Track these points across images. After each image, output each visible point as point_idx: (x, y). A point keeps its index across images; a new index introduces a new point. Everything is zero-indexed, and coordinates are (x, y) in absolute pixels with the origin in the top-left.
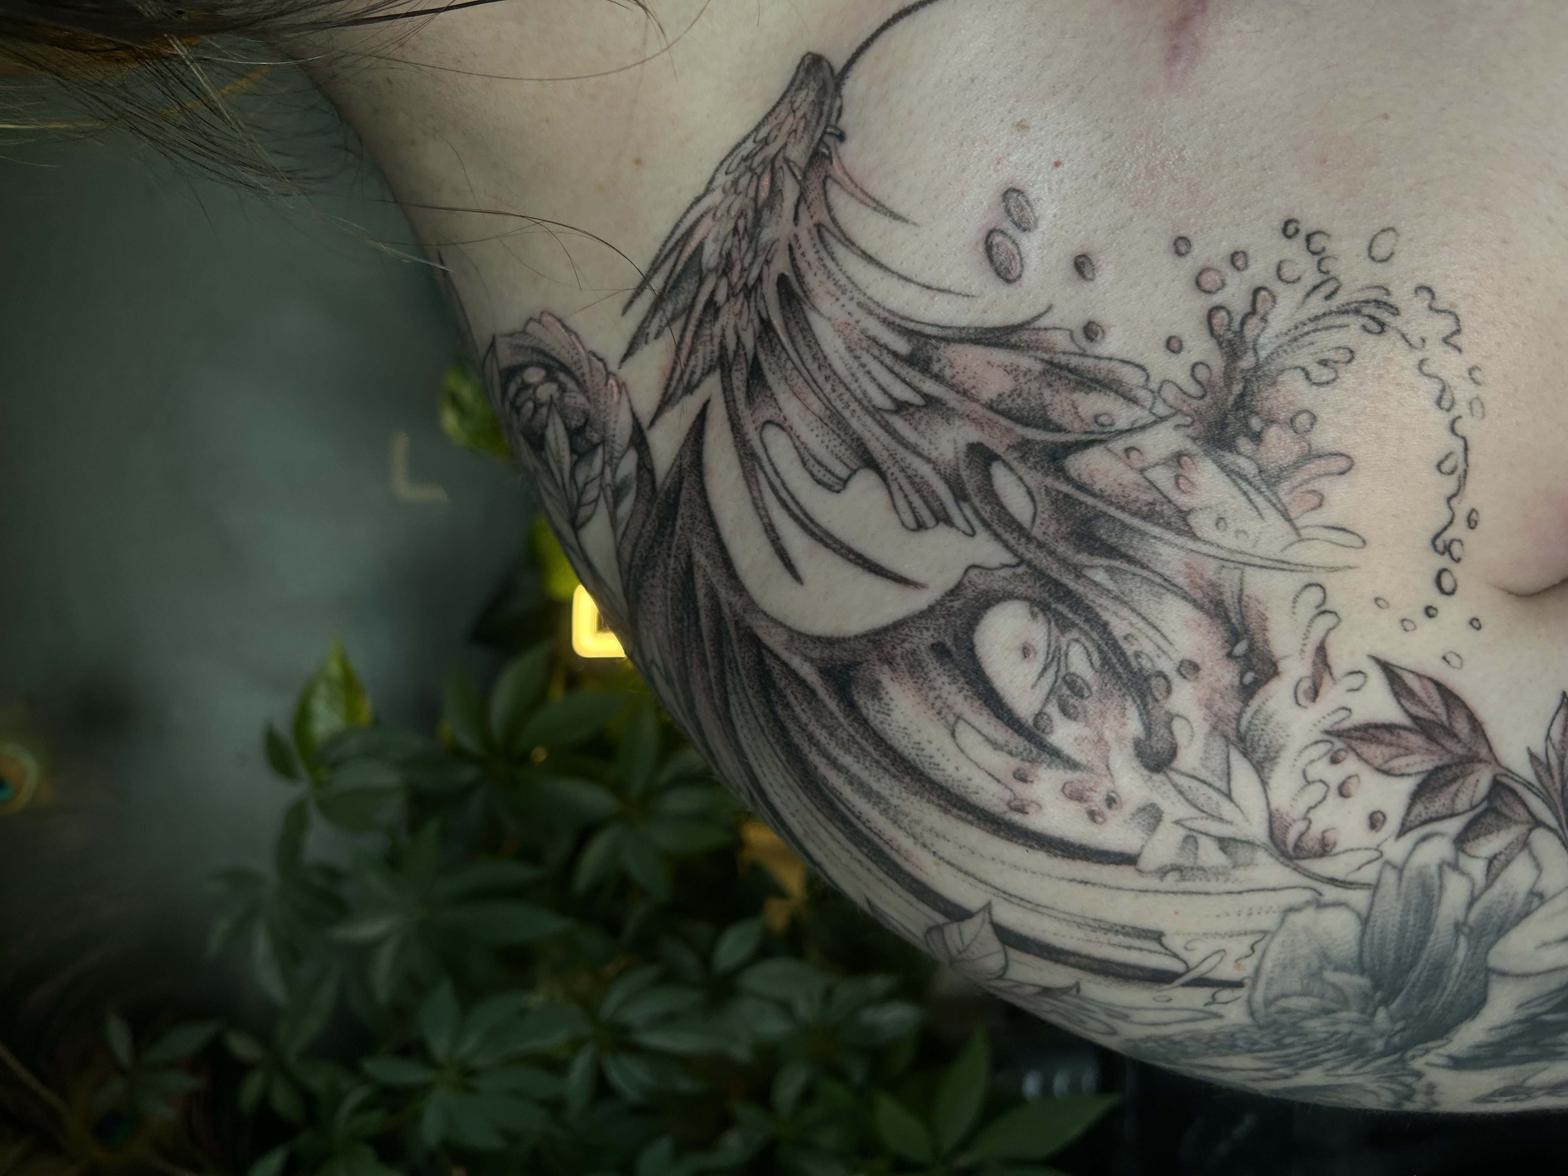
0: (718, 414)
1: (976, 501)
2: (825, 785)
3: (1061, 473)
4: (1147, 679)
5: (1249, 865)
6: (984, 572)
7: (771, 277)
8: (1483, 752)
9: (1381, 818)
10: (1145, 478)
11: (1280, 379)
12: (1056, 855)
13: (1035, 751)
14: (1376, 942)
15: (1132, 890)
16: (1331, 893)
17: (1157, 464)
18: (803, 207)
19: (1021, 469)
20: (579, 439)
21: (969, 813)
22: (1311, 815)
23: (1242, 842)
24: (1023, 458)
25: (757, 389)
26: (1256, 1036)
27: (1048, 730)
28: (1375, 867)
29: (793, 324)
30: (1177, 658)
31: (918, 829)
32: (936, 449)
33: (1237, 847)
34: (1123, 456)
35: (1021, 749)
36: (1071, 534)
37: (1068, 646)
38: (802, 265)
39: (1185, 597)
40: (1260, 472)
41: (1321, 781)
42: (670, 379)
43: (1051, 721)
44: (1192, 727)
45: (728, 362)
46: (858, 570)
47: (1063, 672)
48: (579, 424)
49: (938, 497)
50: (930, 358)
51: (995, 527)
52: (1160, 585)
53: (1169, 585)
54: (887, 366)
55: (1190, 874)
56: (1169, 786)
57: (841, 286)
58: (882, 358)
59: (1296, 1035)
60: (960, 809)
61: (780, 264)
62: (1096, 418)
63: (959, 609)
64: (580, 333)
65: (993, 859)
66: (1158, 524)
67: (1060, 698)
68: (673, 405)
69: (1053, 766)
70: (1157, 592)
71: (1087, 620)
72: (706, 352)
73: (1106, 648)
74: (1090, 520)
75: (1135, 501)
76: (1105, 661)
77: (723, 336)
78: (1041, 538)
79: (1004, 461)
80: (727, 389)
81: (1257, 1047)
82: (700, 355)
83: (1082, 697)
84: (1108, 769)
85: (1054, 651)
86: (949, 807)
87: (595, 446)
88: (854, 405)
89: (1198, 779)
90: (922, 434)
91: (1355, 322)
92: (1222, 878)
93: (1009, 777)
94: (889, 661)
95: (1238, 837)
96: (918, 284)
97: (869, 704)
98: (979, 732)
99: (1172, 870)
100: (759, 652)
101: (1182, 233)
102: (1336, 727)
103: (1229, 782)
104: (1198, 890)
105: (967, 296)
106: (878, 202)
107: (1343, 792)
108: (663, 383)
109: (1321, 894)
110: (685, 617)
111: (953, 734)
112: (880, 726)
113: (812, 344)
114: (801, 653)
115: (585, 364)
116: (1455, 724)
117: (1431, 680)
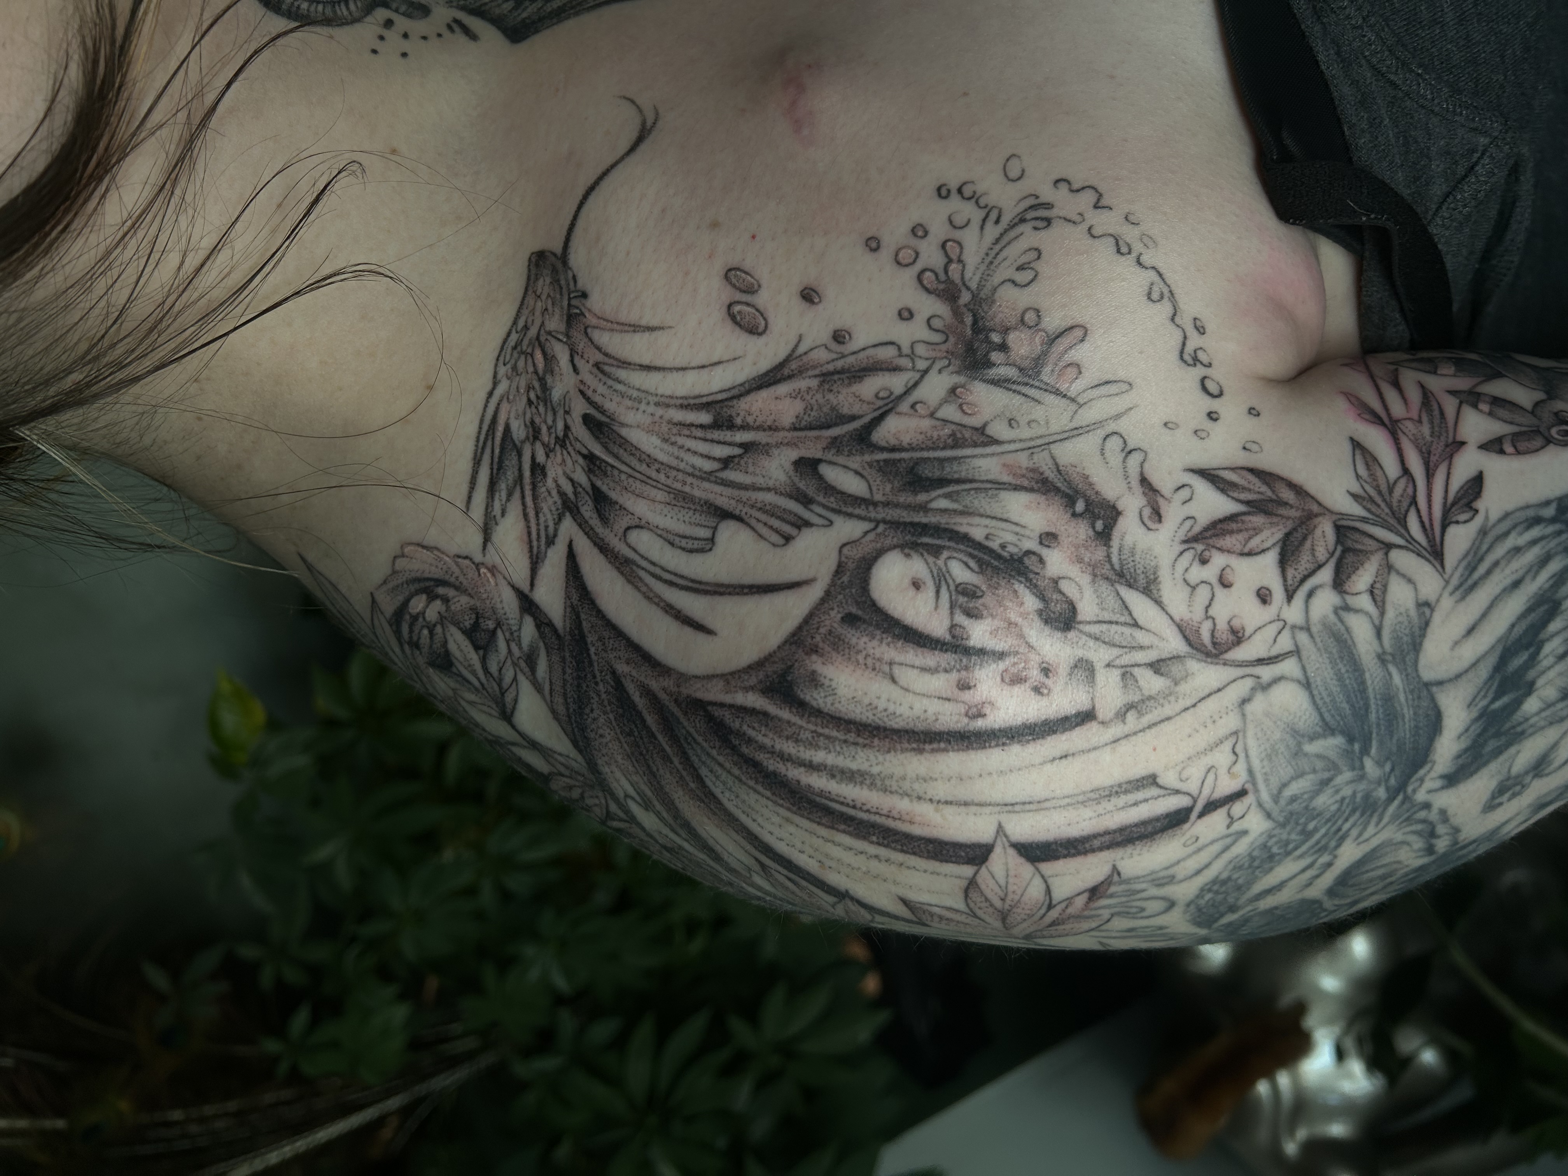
0: (583, 546)
1: (820, 499)
2: (813, 794)
3: (873, 447)
4: (1020, 561)
5: (1187, 677)
6: (853, 545)
7: (576, 421)
8: (1315, 508)
9: (1267, 592)
10: (938, 419)
12: (1028, 742)
13: (964, 659)
14: (1327, 700)
15: (1106, 744)
16: (1266, 673)
17: (941, 404)
18: (577, 359)
19: (841, 460)
20: (478, 635)
21: (939, 742)
22: (1211, 613)
23: (1170, 659)
24: (839, 452)
25: (606, 509)
26: (1284, 836)
27: (965, 636)
28: (1286, 634)
29: (611, 445)
30: (1035, 535)
31: (906, 785)
32: (770, 479)
34: (912, 412)
35: (952, 663)
36: (905, 486)
37: (946, 564)
38: (597, 399)
39: (1017, 488)
40: (1021, 371)
41: (1202, 582)
42: (530, 542)
43: (963, 628)
44: (1076, 582)
45: (572, 503)
46: (756, 598)
47: (953, 587)
48: (472, 622)
50: (731, 416)
51: (844, 509)
52: (992, 488)
53: (1000, 486)
54: (700, 439)
55: (1144, 706)
56: (1084, 638)
57: (635, 398)
58: (693, 434)
59: (1314, 819)
60: (931, 742)
61: (579, 407)
63: (849, 581)
64: (439, 546)
65: (981, 776)
66: (965, 447)
67: (961, 607)
68: (543, 562)
69: (984, 663)
70: (992, 494)
71: (950, 539)
72: (550, 504)
73: (976, 553)
74: (913, 468)
75: (939, 439)
76: (980, 562)
77: (558, 486)
78: (882, 499)
79: (825, 461)
80: (583, 524)
81: (1291, 847)
82: (545, 510)
83: (978, 598)
84: (1030, 646)
85: (938, 574)
86: (921, 746)
87: (494, 632)
88: (690, 480)
89: (1105, 622)
90: (754, 474)
91: (1026, 228)
92: (1172, 699)
93: (956, 691)
94: (815, 650)
95: (1163, 657)
96: (694, 368)
97: (815, 695)
98: (913, 667)
99: (1128, 710)
100: (706, 711)
101: (869, 235)
102: (1190, 535)
103: (1130, 614)
104: (1159, 719)
105: (735, 359)
106: (634, 326)
107: (1225, 584)
108: (526, 548)
109: (1258, 677)
110: (633, 727)
111: (893, 680)
112: (833, 708)
113: (634, 451)
114: (740, 688)
115: (454, 568)
116: (1281, 495)
117: (1243, 469)
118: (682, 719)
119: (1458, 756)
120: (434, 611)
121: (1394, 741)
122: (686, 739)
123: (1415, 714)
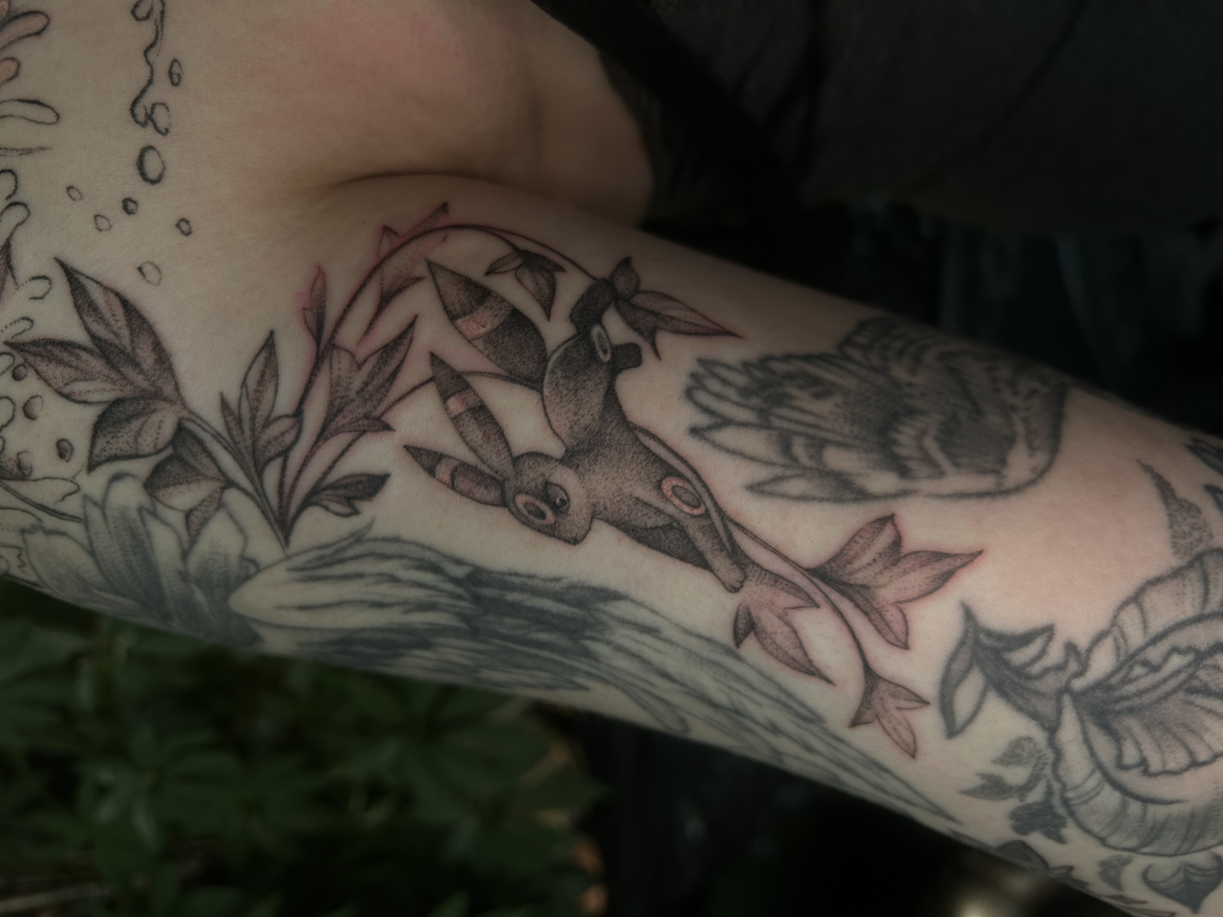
8: (168, 389)
9: (68, 446)
14: (115, 574)
16: (49, 521)
102: (17, 338)
107: (29, 414)
109: (40, 520)
116: (138, 351)
117: (117, 294)
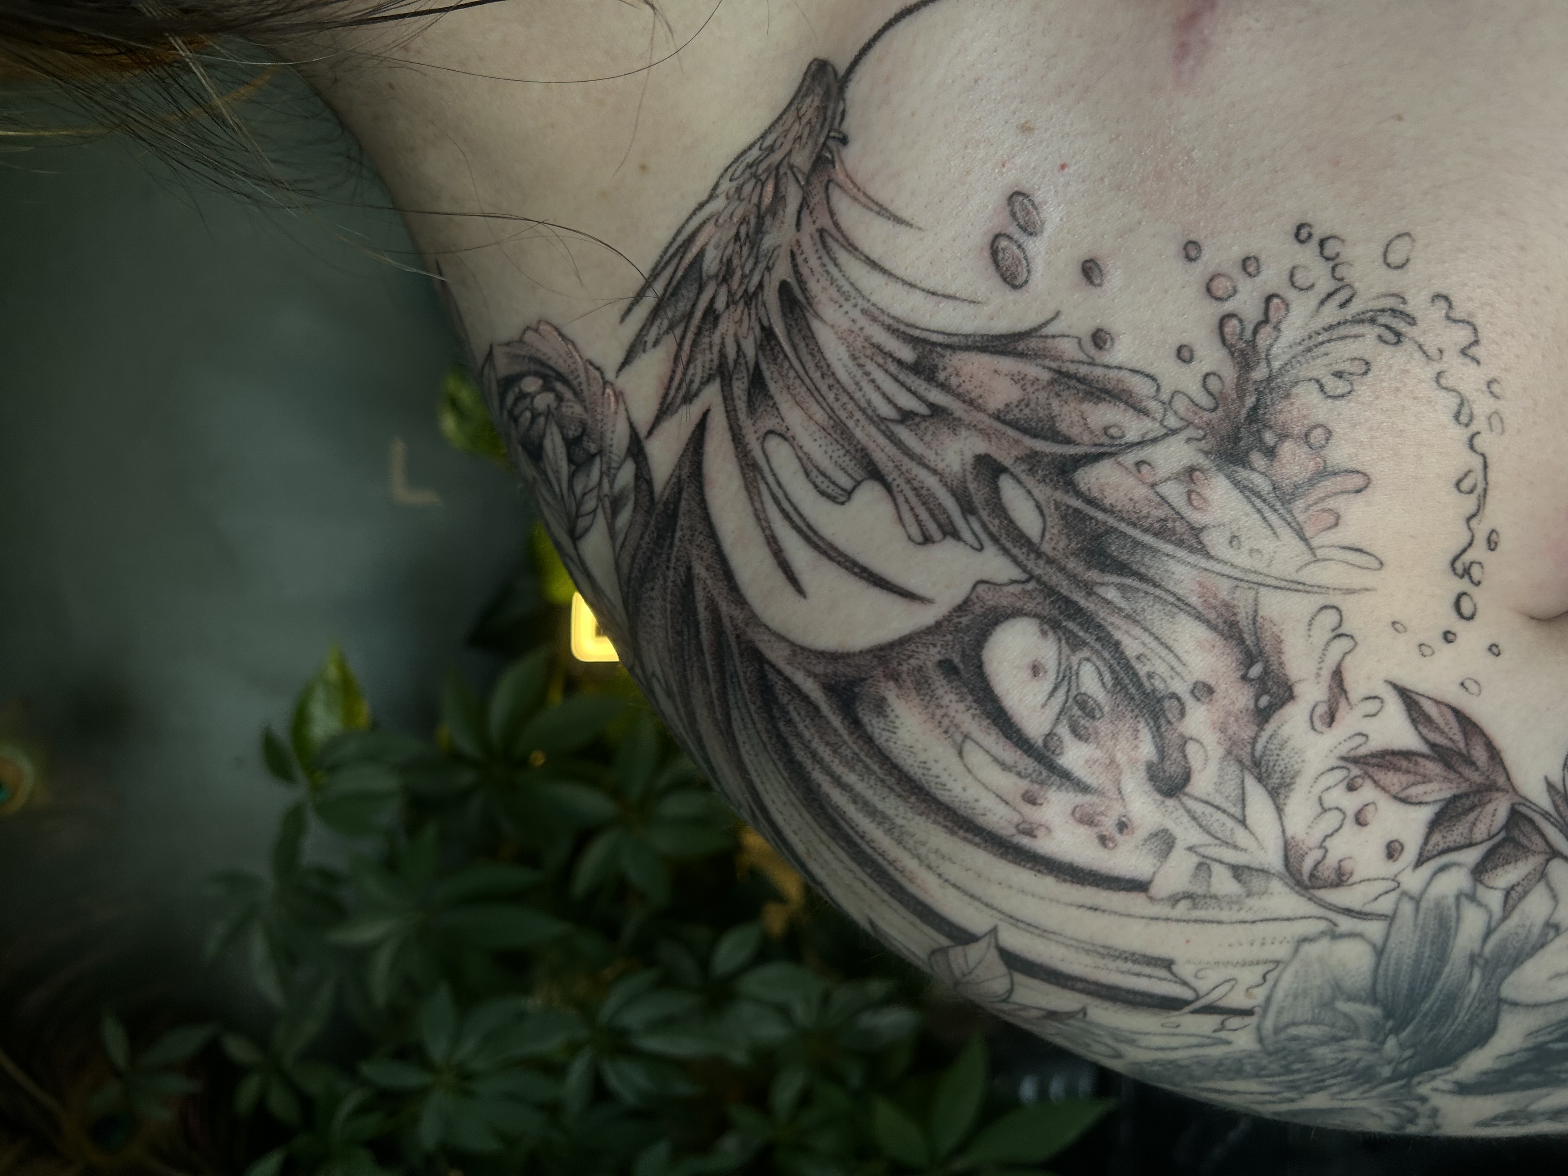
0: (718, 423)
1: (984, 514)
2: (829, 803)
3: (1071, 487)
4: (1160, 701)
5: (1263, 894)
6: (992, 587)
7: (773, 284)
8: (1501, 780)
9: (1399, 848)
10: (1157, 493)
11: (1294, 391)
12: (1065, 881)
13: (1045, 773)
14: (1391, 973)
15: (1143, 917)
16: (1346, 924)
17: (1169, 479)
18: (805, 212)
19: (1030, 482)
20: (577, 450)
21: (976, 835)
22: (1327, 844)
23: (1257, 870)
24: (1032, 471)
25: (759, 398)
26: (1264, 1061)
27: (1058, 751)
28: (1393, 897)
29: (795, 331)
30: (1191, 679)
31: (923, 850)
32: (943, 460)
33: (1252, 875)
34: (1134, 470)
35: (1030, 771)
36: (1082, 550)
37: (1079, 664)
38: (805, 271)
39: (1199, 617)
40: (1274, 488)
41: (1337, 808)
42: (669, 388)
43: (1061, 742)
44: (1206, 751)
45: (728, 371)
46: (863, 584)
47: (1074, 692)
48: (576, 434)
49: (945, 509)
50: (936, 366)
51: (1003, 541)
52: (1172, 604)
53: (1181, 604)
54: (891, 375)
55: (1203, 902)
56: (1181, 811)
57: (844, 292)
58: (887, 367)
59: (1303, 1062)
60: (966, 831)
61: (782, 271)
62: (1106, 430)
63: (967, 626)
64: (576, 341)
65: (1000, 884)
66: (1170, 541)
67: (1071, 718)
68: (672, 415)
69: (1063, 788)
70: (1170, 611)
71: (1098, 639)
72: (705, 360)
73: (1118, 668)
74: (1100, 536)
75: (1147, 517)
76: (1117, 681)
78: (1051, 553)
79: (1012, 474)
80: (728, 399)
81: (1265, 1072)
82: (699, 363)
83: (1093, 717)
84: (1120, 793)
85: (1065, 670)
86: (955, 828)
87: (591, 457)
88: (858, 415)
89: (1212, 805)
90: (929, 445)
91: (1371, 332)
92: (1235, 907)
93: (1019, 799)
94: (895, 677)
95: (1252, 865)
96: (923, 290)
97: (874, 722)
98: (987, 752)
99: (1184, 898)
100: (762, 667)
101: (1192, 237)
102: (1352, 754)
103: (1244, 808)
104: (1211, 918)
105: (973, 302)
106: (881, 206)
107: (1360, 820)
108: (661, 392)
109: (1335, 925)
110: (686, 630)
111: (960, 754)
112: (885, 744)
113: (815, 352)
114: (804, 668)
115: (582, 372)
116: (1473, 752)
117: (1449, 706)
118: (736, 656)
119: (1485, 1073)
120: (544, 401)
121: (1431, 1035)
122: (732, 677)
123: (1469, 1020)
